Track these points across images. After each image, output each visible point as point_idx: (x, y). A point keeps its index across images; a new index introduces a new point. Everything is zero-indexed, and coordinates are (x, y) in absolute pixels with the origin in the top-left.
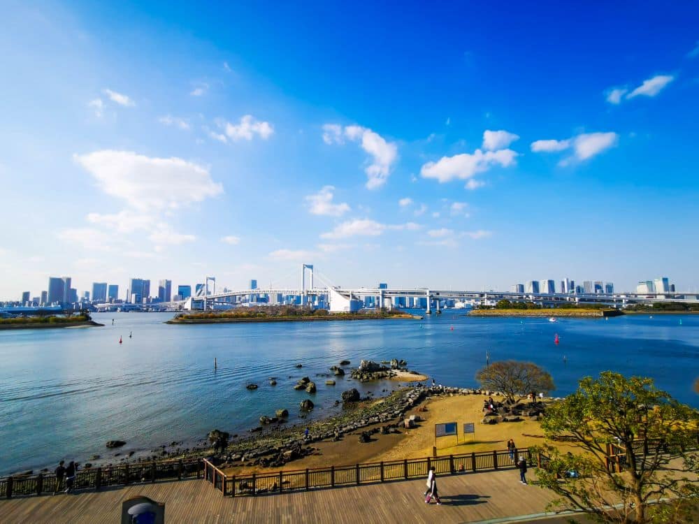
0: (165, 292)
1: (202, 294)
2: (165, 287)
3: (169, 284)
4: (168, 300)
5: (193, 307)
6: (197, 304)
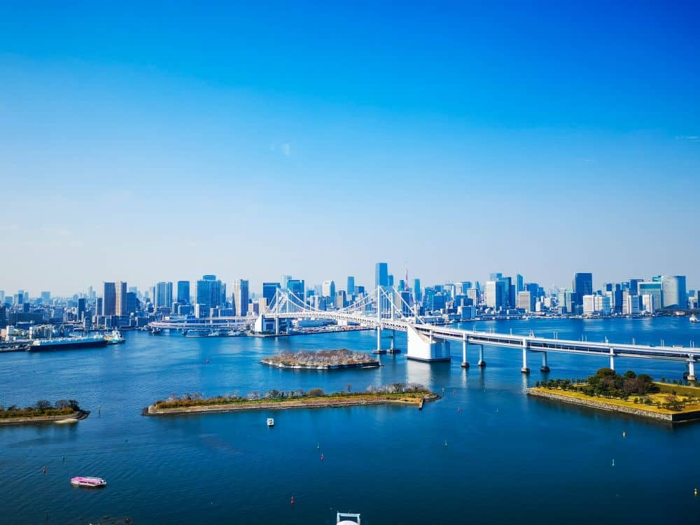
2: (239, 292)
3: (245, 285)
5: (265, 330)
6: (268, 323)
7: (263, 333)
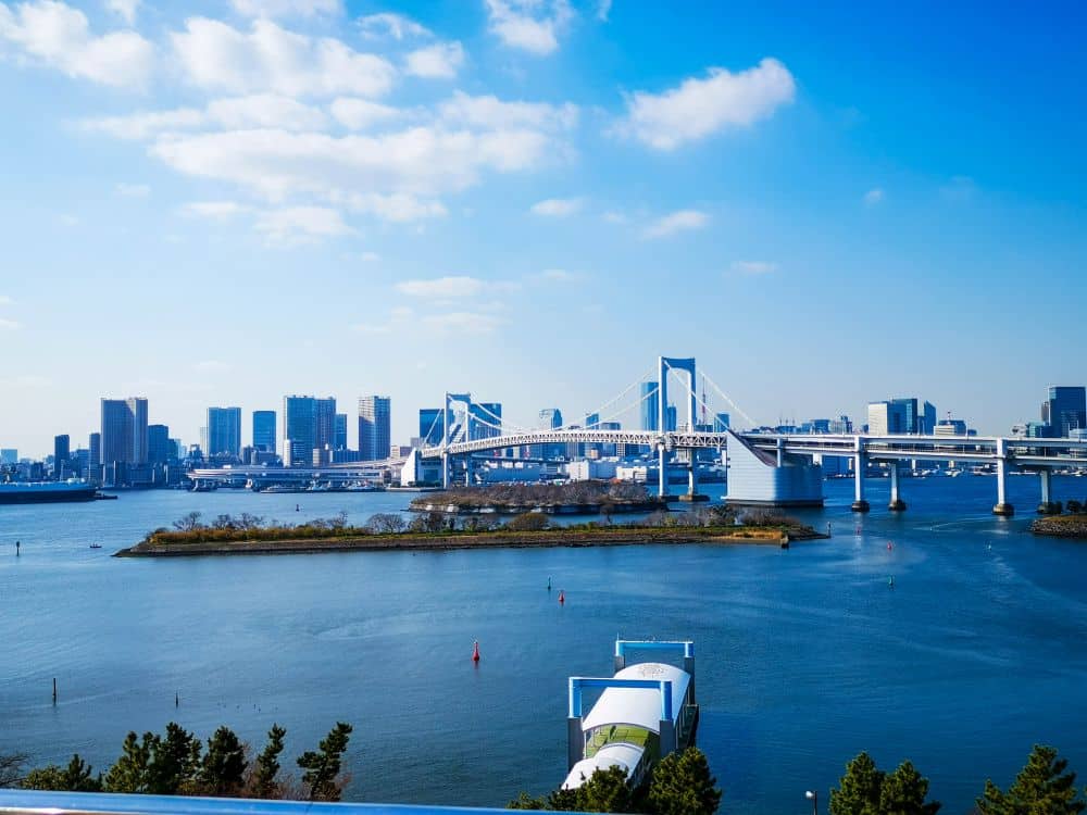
0: (374, 433)
1: (458, 437)
2: (372, 419)
3: (382, 407)
4: (384, 452)
5: (421, 478)
6: (429, 468)
7: (418, 484)
